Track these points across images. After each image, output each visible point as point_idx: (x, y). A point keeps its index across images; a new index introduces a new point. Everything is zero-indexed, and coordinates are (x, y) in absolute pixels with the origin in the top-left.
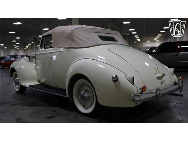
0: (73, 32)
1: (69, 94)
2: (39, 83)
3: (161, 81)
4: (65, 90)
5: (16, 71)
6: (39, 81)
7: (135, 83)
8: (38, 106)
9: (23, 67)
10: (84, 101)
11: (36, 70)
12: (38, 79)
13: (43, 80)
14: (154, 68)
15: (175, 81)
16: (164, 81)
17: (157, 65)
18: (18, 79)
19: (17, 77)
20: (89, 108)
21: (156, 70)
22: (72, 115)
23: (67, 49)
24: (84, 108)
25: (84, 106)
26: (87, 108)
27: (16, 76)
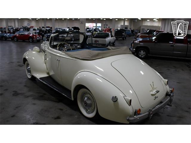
1: (74, 96)
2: (48, 76)
3: (154, 96)
4: (70, 91)
5: (27, 61)
6: (48, 73)
8: (47, 100)
9: (33, 58)
10: (87, 106)
11: (45, 63)
12: (47, 72)
13: (51, 73)
14: (150, 84)
15: (167, 91)
16: (157, 97)
17: (153, 82)
18: (30, 68)
19: (29, 66)
20: (90, 113)
21: (151, 86)
22: (76, 117)
24: (87, 112)
25: (87, 111)
27: (28, 65)
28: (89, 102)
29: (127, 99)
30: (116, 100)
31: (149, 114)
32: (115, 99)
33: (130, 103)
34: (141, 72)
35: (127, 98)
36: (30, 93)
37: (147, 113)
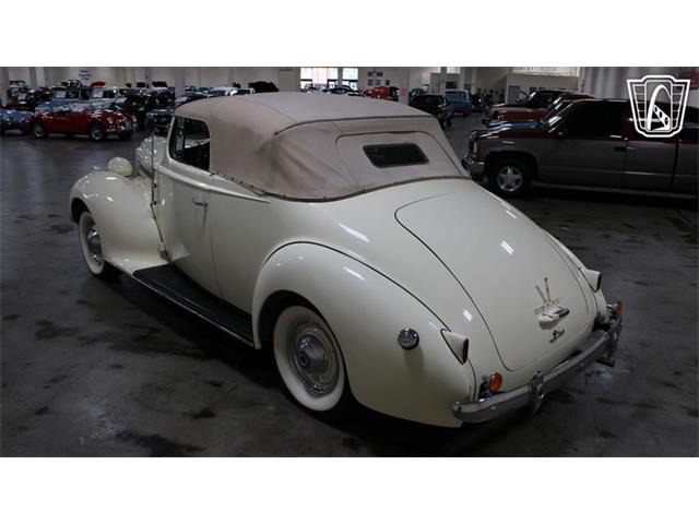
0: (281, 139)
1: (261, 336)
2: (165, 262)
3: (552, 331)
4: (248, 317)
5: (88, 211)
6: (165, 254)
7: (469, 355)
8: (165, 352)
9: (110, 199)
10: (310, 371)
11: (155, 218)
12: (162, 249)
13: (178, 254)
14: (537, 288)
15: (599, 314)
16: (562, 333)
17: (546, 279)
18: (97, 236)
19: (94, 228)
20: (320, 396)
21: (541, 294)
22: (271, 408)
23: (260, 196)
24: (308, 391)
25: (309, 386)
26: (316, 393)
27: (90, 224)
28: (315, 354)
29: (453, 339)
30: (414, 342)
31: (533, 393)
32: (410, 340)
33: (463, 352)
34: (505, 245)
35: (453, 334)
36: (101, 329)
37: (526, 389)
